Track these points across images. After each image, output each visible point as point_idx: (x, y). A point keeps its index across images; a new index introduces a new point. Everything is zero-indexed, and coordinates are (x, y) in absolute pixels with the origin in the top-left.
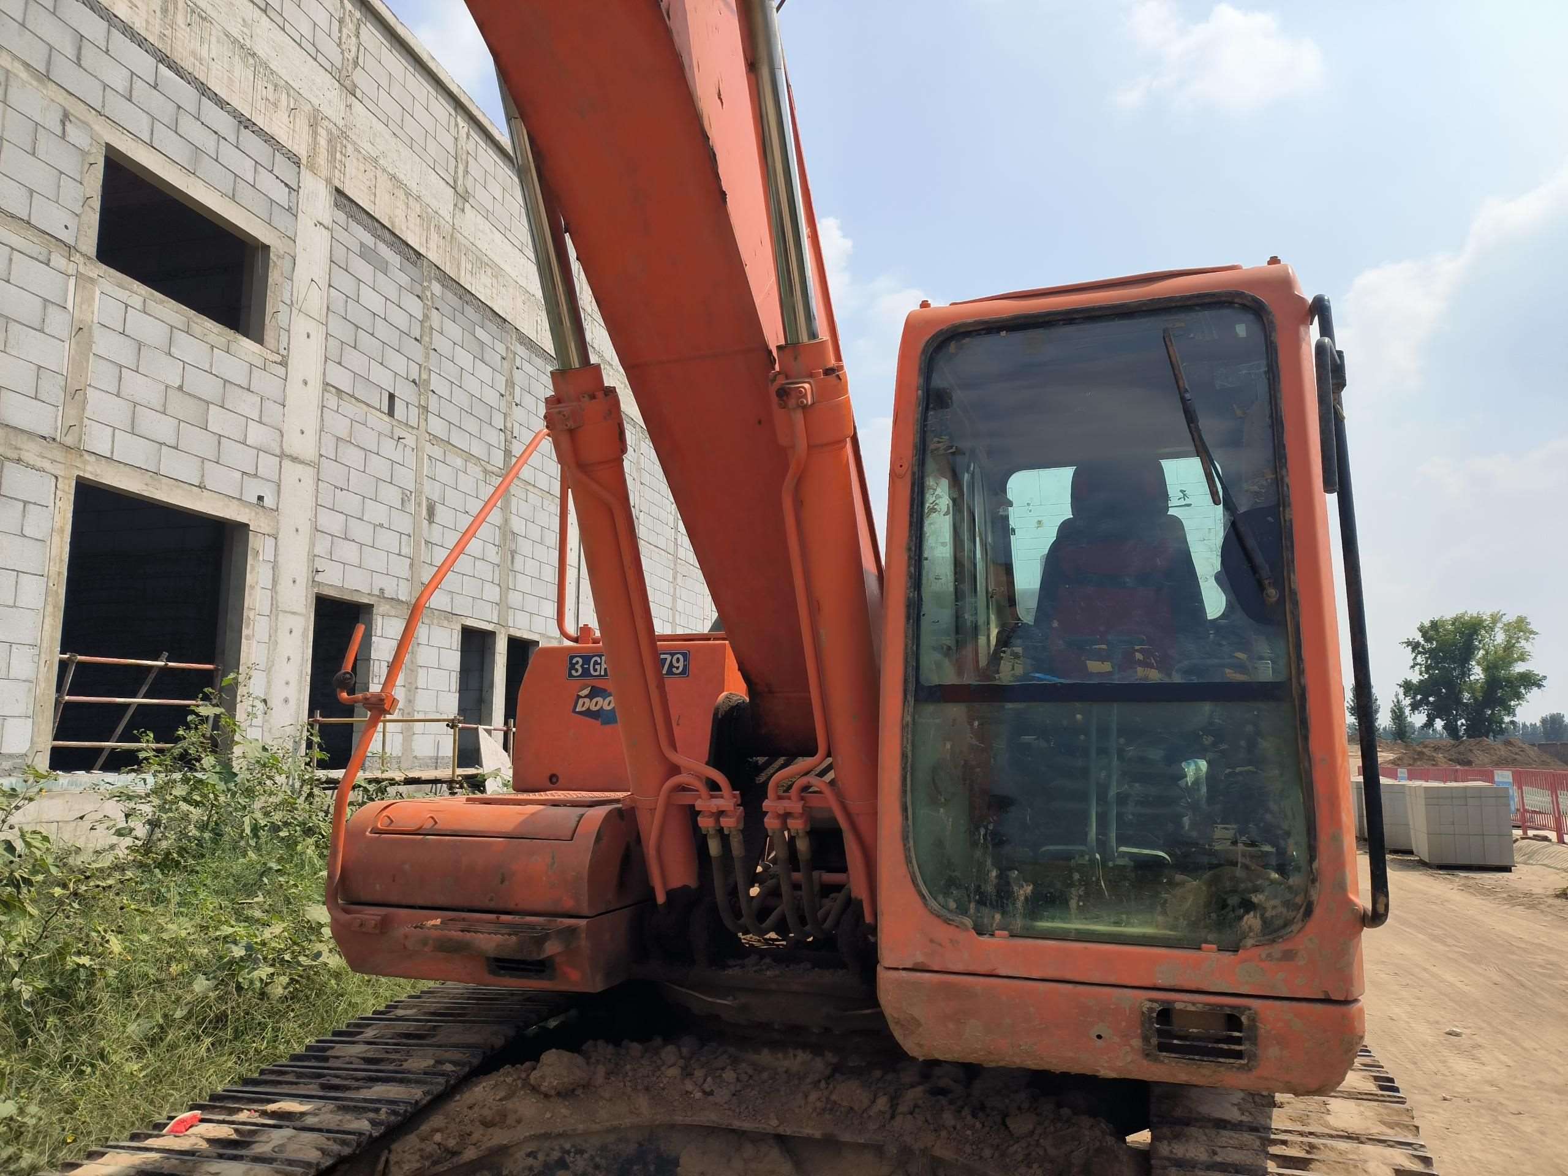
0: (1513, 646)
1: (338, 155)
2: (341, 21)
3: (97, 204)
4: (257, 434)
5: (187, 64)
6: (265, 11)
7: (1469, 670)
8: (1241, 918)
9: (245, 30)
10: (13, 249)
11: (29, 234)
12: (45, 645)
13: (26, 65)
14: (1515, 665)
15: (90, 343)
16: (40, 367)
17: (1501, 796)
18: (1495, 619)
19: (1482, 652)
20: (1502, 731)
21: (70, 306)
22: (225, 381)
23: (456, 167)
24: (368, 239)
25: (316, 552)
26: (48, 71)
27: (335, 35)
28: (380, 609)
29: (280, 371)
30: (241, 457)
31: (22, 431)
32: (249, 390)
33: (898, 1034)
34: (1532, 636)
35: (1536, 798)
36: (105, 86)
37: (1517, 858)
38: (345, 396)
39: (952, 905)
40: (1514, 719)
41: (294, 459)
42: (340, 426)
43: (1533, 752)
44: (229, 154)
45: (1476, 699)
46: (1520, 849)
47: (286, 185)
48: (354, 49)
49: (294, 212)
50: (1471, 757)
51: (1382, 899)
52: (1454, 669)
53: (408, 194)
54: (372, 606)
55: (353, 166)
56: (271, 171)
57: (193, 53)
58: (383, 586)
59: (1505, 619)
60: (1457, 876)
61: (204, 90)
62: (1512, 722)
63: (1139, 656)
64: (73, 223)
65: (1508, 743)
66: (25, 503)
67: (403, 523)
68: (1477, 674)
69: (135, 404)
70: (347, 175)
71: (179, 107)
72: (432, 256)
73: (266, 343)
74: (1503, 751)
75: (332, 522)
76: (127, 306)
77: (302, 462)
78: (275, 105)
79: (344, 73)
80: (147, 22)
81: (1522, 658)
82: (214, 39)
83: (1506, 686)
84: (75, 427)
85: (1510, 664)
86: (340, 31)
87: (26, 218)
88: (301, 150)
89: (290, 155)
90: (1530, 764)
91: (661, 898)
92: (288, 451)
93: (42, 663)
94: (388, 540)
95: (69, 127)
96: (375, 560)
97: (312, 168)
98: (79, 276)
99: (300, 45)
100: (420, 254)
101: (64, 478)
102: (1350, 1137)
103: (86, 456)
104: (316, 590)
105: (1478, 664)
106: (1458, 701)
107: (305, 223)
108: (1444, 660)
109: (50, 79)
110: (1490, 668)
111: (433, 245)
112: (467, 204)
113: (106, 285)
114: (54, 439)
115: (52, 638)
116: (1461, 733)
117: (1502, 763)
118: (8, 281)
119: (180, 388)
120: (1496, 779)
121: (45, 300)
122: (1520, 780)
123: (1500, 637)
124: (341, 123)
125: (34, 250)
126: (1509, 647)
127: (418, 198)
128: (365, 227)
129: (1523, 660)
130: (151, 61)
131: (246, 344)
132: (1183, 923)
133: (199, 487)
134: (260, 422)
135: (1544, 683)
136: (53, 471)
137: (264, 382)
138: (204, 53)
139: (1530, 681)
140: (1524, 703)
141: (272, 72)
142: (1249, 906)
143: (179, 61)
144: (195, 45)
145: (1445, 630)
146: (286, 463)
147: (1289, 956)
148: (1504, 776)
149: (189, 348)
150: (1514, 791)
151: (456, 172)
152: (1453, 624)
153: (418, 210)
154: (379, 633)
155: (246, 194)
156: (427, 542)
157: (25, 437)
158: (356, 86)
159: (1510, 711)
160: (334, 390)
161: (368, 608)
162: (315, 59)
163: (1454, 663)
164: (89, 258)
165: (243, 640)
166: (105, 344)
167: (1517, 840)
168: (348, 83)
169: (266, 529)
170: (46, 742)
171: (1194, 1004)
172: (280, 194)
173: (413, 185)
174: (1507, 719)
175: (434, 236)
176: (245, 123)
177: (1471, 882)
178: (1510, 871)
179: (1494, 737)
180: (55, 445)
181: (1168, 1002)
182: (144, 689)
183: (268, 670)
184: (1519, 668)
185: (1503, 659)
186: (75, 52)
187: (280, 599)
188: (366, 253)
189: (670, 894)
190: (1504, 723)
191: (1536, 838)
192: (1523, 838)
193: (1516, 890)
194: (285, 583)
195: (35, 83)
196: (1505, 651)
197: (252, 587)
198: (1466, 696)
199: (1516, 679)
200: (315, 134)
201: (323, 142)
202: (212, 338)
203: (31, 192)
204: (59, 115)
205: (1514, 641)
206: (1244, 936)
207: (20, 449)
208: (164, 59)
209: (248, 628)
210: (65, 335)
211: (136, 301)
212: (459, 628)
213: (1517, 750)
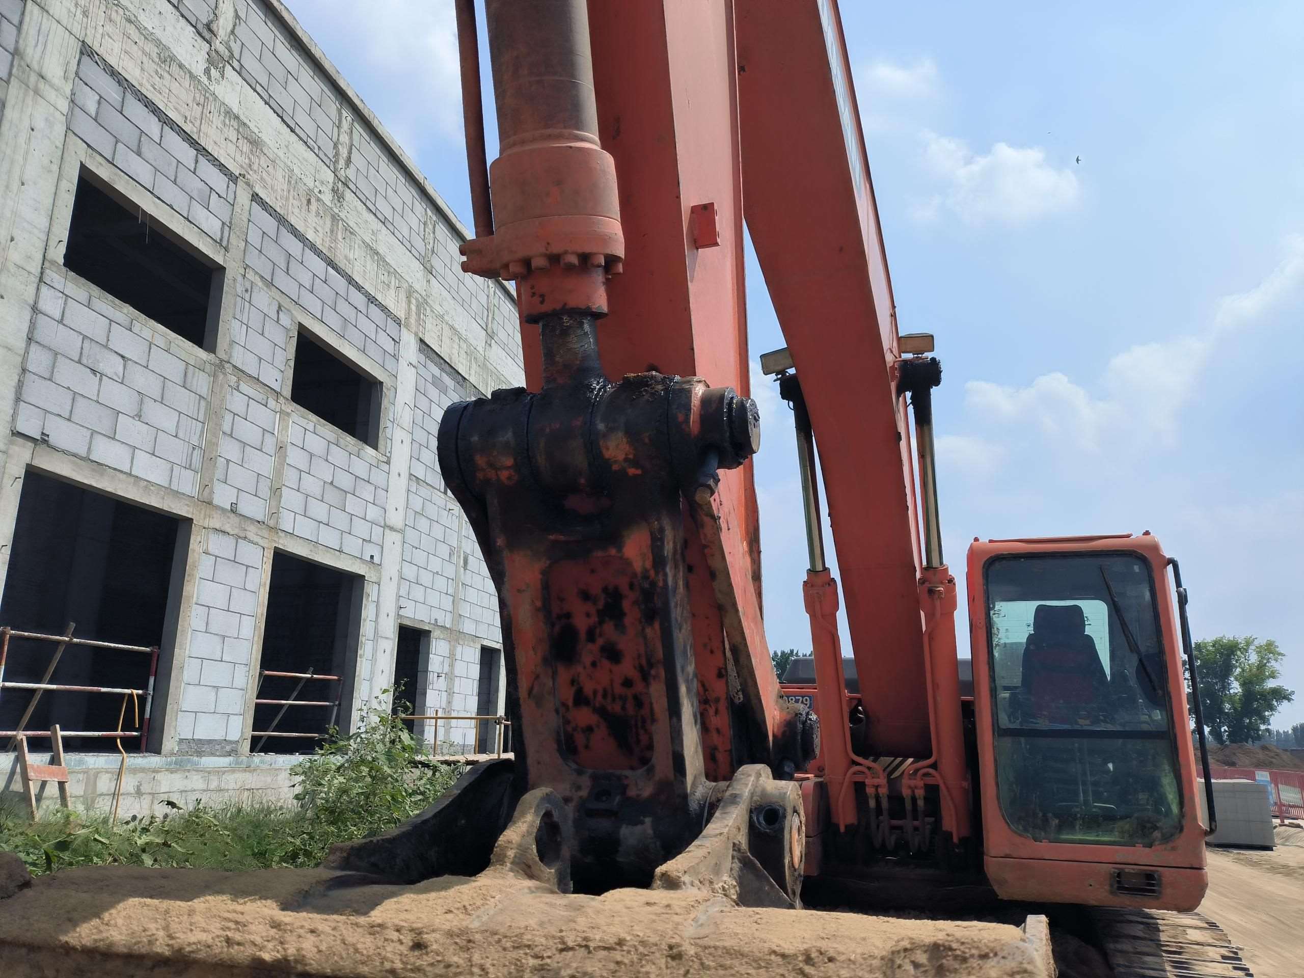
0: (1265, 665)
1: (422, 315)
2: (425, 224)
3: (292, 363)
4: (373, 513)
5: (342, 264)
6: (384, 223)
7: (1229, 684)
8: (1152, 833)
9: (373, 237)
10: (249, 398)
11: (258, 387)
12: (252, 664)
13: (262, 277)
14: (1267, 681)
15: (285, 456)
16: (259, 474)
17: (1261, 791)
18: (1248, 643)
19: (1239, 670)
20: (1259, 738)
21: (276, 433)
22: (356, 477)
23: (488, 316)
24: (436, 371)
25: (401, 594)
26: (272, 280)
27: (422, 234)
28: (435, 634)
29: (386, 467)
30: (362, 529)
31: (248, 518)
32: (368, 482)
33: (996, 888)
34: (1280, 657)
35: (1289, 795)
36: (300, 285)
37: (1277, 840)
38: (421, 483)
39: (1021, 828)
40: (1269, 727)
41: (392, 529)
42: (417, 503)
43: (1286, 757)
44: (363, 322)
45: (1235, 709)
46: (1279, 834)
47: (393, 339)
48: (432, 242)
49: (397, 357)
50: (1234, 759)
51: (1213, 824)
52: (1216, 683)
53: (460, 338)
54: (430, 632)
55: (430, 323)
56: (385, 331)
57: (346, 257)
58: (438, 618)
59: (1256, 643)
60: (1231, 852)
61: (351, 281)
62: (1268, 730)
63: (1102, 718)
64: (279, 376)
65: (1264, 748)
66: (247, 567)
67: (450, 571)
68: (1236, 688)
69: (307, 496)
70: (427, 329)
71: (337, 293)
72: (472, 379)
73: (379, 450)
74: (1261, 756)
75: (410, 572)
76: (306, 429)
77: (395, 530)
78: (388, 286)
79: (427, 259)
80: (323, 240)
81: (1273, 676)
82: (356, 246)
83: (1260, 699)
84: (275, 514)
85: (1263, 680)
86: (425, 231)
87: (257, 377)
88: (401, 314)
89: (396, 319)
90: (1284, 766)
91: (842, 829)
92: (388, 523)
93: (250, 677)
94: (441, 583)
95: (281, 314)
96: (433, 598)
97: (407, 326)
98: (281, 412)
99: (402, 243)
100: (465, 378)
101: (268, 548)
102: (1198, 944)
103: (280, 534)
104: (399, 621)
105: (1236, 679)
106: (1221, 710)
107: (403, 363)
108: (1207, 675)
109: (273, 285)
110: (1246, 684)
111: (473, 372)
112: (493, 341)
113: (295, 417)
114: (264, 523)
115: (256, 659)
116: (1225, 737)
117: (1261, 765)
118: (246, 419)
119: (332, 483)
120: (1257, 778)
121: (264, 430)
122: (1275, 780)
123: (1253, 658)
124: (424, 294)
125: (260, 397)
126: (1261, 667)
127: (466, 341)
128: (436, 364)
129: (1274, 677)
130: (324, 264)
131: (370, 450)
132: (1126, 835)
133: (339, 551)
134: (374, 504)
135: (1293, 697)
136: (262, 545)
137: (378, 477)
138: (351, 256)
139: (1280, 695)
140: (1276, 714)
141: (388, 264)
142: (1155, 828)
143: (338, 264)
144: (347, 251)
145: (1207, 650)
146: (387, 531)
147: (1174, 849)
148: (1263, 776)
149: (338, 456)
150: (1271, 788)
151: (487, 319)
152: (1214, 646)
153: (465, 347)
154: (433, 652)
155: (371, 349)
156: (463, 584)
157: (249, 522)
158: (432, 267)
159: (1265, 720)
160: (414, 478)
161: (427, 633)
162: (410, 252)
163: (1216, 678)
164: (288, 399)
165: (358, 658)
166: (295, 457)
167: (1275, 827)
168: (428, 266)
169: (374, 579)
170: (249, 733)
171: (1133, 869)
172: (389, 346)
173: (463, 332)
174: (1263, 727)
175: (474, 365)
176: (372, 300)
177: (1242, 857)
178: (1272, 850)
179: (1253, 742)
180: (264, 526)
181: (1122, 869)
182: (295, 694)
183: (371, 680)
184: (1271, 684)
185: (1256, 676)
186: (286, 266)
187: (379, 628)
188: (436, 382)
189: (846, 827)
190: (1260, 730)
191: (1291, 825)
192: (1280, 825)
193: (1276, 863)
194: (383, 616)
195: (265, 288)
196: (1258, 670)
197: (365, 620)
198: (1227, 706)
199: (1268, 693)
200: (409, 302)
201: (413, 308)
202: (350, 448)
203: (260, 359)
204: (276, 307)
205: (1265, 661)
206: (1154, 840)
207: (246, 530)
208: (331, 263)
209: (361, 649)
210: (272, 452)
211: (310, 427)
212: (479, 647)
213: (1272, 754)
